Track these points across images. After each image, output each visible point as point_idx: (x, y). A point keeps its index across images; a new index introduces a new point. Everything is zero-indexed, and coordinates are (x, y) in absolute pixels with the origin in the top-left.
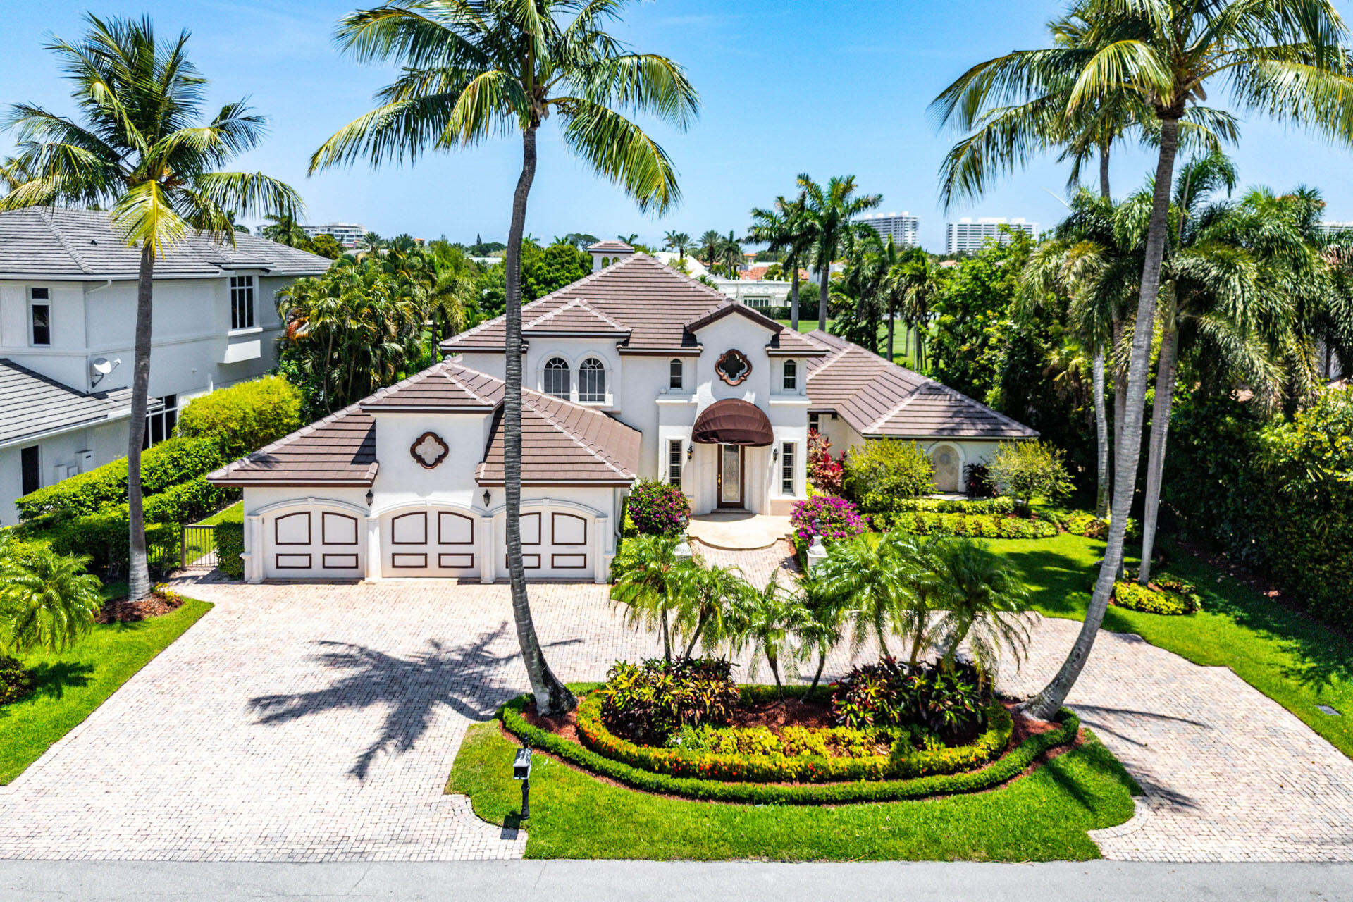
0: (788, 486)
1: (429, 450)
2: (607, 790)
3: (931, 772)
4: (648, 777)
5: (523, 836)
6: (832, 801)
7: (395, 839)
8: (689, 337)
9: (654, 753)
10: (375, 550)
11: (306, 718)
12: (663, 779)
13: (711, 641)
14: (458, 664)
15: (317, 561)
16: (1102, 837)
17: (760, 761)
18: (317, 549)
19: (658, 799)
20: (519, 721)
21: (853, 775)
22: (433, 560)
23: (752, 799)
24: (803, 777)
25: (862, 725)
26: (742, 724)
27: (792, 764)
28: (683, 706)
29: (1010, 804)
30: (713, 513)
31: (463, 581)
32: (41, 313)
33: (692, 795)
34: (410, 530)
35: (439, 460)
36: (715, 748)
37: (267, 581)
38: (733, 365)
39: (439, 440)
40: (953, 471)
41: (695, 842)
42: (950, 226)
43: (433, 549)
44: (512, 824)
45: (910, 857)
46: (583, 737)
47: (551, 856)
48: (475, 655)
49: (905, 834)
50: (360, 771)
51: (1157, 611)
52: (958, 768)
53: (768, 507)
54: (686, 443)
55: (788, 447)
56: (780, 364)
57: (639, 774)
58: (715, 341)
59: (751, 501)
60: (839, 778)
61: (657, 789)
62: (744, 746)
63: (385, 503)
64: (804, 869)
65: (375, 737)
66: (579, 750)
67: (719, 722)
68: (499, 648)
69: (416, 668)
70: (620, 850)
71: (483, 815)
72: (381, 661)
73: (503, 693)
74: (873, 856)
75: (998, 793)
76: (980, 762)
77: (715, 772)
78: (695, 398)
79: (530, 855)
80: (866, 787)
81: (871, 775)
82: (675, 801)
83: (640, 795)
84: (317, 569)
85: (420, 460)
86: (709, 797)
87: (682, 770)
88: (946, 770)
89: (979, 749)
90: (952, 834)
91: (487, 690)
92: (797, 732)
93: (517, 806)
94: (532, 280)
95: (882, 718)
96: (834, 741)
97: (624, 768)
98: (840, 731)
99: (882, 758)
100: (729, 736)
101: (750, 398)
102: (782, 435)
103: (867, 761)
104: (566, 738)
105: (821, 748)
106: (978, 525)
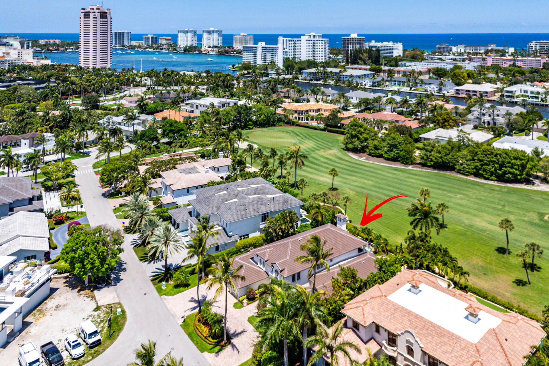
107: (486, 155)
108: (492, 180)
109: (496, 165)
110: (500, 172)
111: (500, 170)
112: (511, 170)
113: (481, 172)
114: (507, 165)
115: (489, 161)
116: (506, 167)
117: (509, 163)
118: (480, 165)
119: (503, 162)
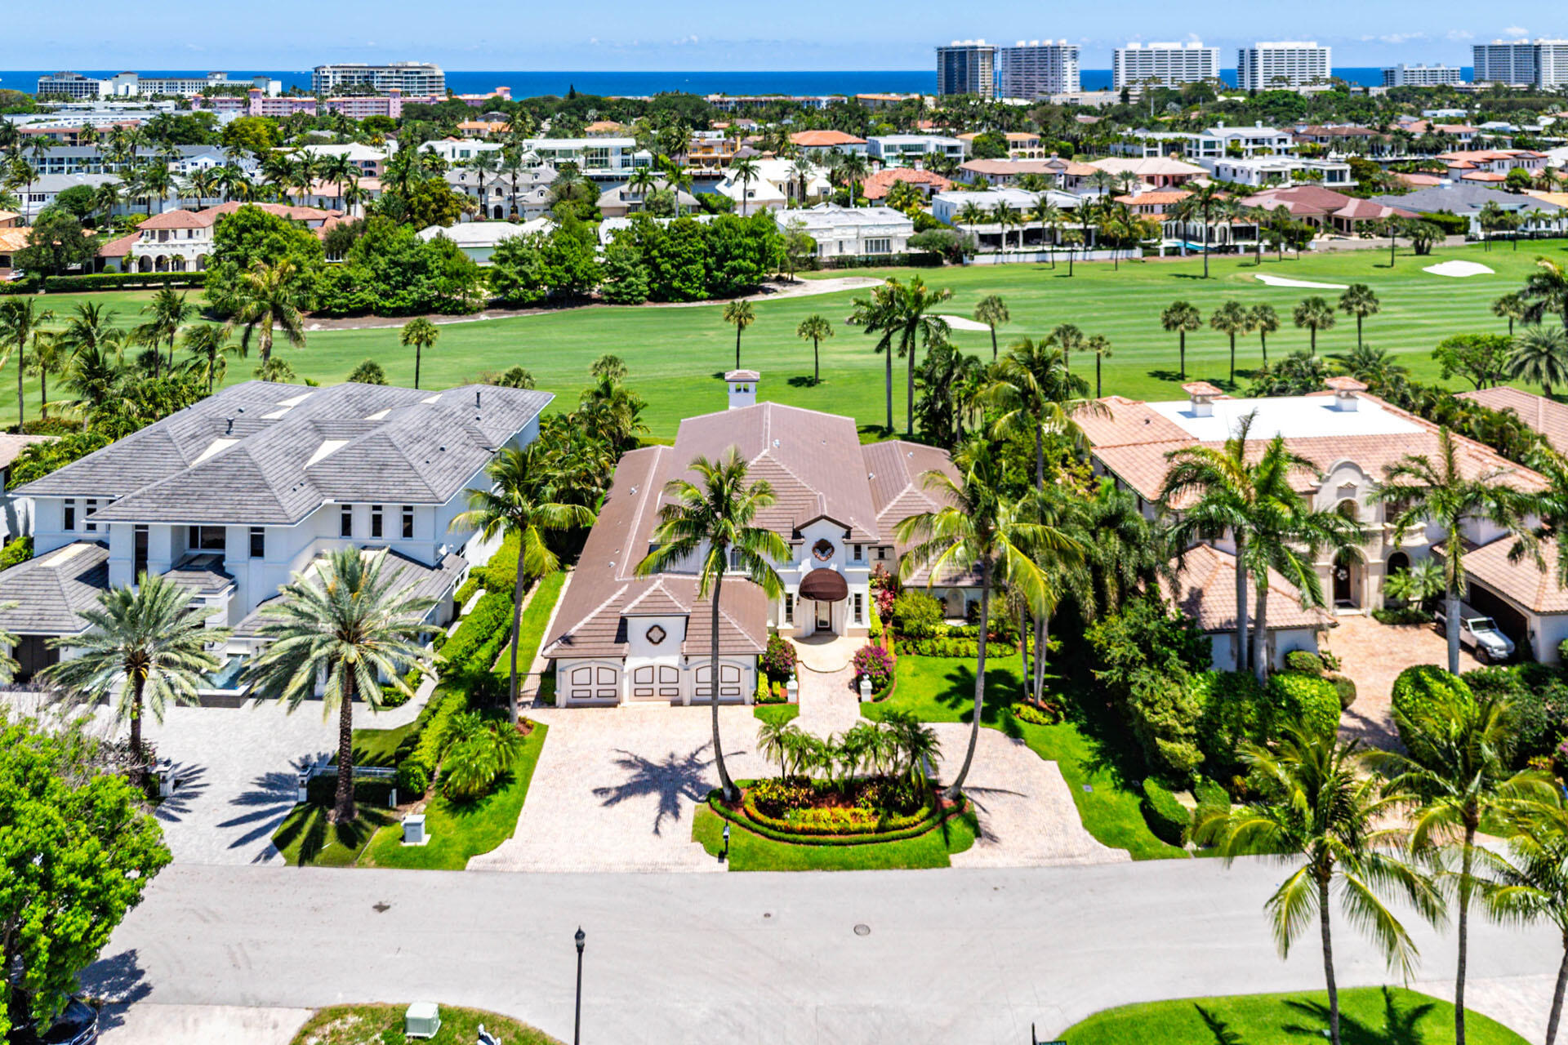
0: (858, 618)
1: (656, 635)
2: (760, 840)
3: (894, 829)
4: (775, 834)
5: (726, 861)
6: (851, 844)
7: (676, 863)
8: (797, 534)
9: (778, 822)
10: (626, 687)
11: (622, 802)
12: (782, 835)
13: (802, 769)
14: (683, 767)
15: (594, 694)
16: (954, 858)
17: (823, 826)
18: (594, 687)
19: (780, 844)
20: (717, 803)
21: (861, 831)
22: (656, 692)
23: (818, 843)
24: (840, 832)
25: (867, 807)
26: (817, 806)
27: (834, 827)
28: (790, 800)
29: (923, 844)
30: (813, 635)
31: (674, 704)
32: (408, 520)
33: (794, 842)
34: (645, 676)
35: (661, 640)
36: (804, 820)
37: (569, 706)
38: (823, 547)
39: (661, 630)
40: (960, 604)
41: (794, 864)
42: (1116, 53)
43: (656, 686)
44: (722, 856)
45: (877, 868)
46: (747, 814)
47: (738, 870)
48: (692, 762)
49: (877, 858)
50: (657, 831)
51: (1039, 723)
52: (906, 827)
53: (846, 632)
54: (796, 595)
55: (858, 596)
56: (852, 548)
57: (772, 832)
58: (812, 535)
59: (836, 627)
60: (856, 832)
61: (779, 839)
62: (816, 819)
63: (632, 663)
64: (836, 873)
65: (656, 813)
66: (746, 820)
67: (806, 806)
68: (703, 757)
69: (664, 770)
70: (765, 867)
71: (710, 851)
72: (647, 766)
73: (708, 786)
74: (863, 868)
75: (920, 839)
76: (916, 824)
77: (804, 832)
78: (801, 568)
79: (731, 869)
80: (866, 837)
81: (869, 831)
82: (787, 845)
83: (771, 842)
84: (594, 697)
85: (651, 640)
86: (800, 842)
87: (789, 831)
88: (900, 828)
89: (916, 818)
90: (896, 858)
91: (700, 785)
92: (840, 811)
93: (723, 848)
94: (655, 253)
95: (875, 804)
96: (854, 815)
97: (765, 829)
98: (858, 810)
99: (874, 824)
100: (810, 812)
101: (833, 567)
102: (853, 589)
103: (866, 826)
104: (740, 814)
105: (849, 819)
106: (967, 649)
107: (685, 239)
108: (702, 299)
109: (710, 260)
110: (720, 275)
111: (720, 268)
112: (744, 264)
113: (676, 284)
114: (737, 252)
115: (695, 253)
116: (734, 258)
117: (739, 246)
118: (673, 266)
119: (726, 247)
